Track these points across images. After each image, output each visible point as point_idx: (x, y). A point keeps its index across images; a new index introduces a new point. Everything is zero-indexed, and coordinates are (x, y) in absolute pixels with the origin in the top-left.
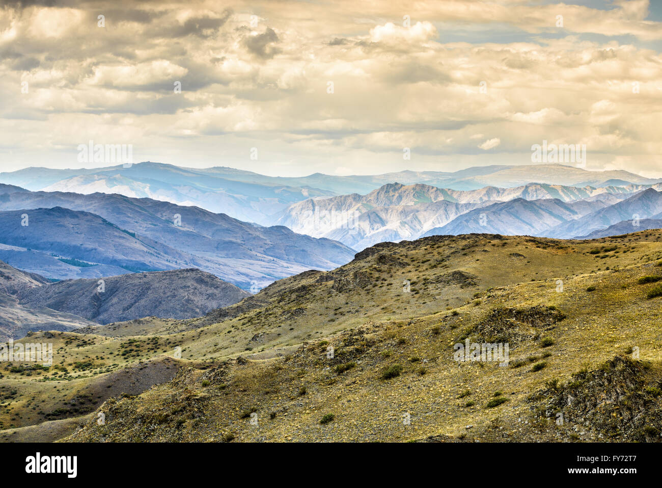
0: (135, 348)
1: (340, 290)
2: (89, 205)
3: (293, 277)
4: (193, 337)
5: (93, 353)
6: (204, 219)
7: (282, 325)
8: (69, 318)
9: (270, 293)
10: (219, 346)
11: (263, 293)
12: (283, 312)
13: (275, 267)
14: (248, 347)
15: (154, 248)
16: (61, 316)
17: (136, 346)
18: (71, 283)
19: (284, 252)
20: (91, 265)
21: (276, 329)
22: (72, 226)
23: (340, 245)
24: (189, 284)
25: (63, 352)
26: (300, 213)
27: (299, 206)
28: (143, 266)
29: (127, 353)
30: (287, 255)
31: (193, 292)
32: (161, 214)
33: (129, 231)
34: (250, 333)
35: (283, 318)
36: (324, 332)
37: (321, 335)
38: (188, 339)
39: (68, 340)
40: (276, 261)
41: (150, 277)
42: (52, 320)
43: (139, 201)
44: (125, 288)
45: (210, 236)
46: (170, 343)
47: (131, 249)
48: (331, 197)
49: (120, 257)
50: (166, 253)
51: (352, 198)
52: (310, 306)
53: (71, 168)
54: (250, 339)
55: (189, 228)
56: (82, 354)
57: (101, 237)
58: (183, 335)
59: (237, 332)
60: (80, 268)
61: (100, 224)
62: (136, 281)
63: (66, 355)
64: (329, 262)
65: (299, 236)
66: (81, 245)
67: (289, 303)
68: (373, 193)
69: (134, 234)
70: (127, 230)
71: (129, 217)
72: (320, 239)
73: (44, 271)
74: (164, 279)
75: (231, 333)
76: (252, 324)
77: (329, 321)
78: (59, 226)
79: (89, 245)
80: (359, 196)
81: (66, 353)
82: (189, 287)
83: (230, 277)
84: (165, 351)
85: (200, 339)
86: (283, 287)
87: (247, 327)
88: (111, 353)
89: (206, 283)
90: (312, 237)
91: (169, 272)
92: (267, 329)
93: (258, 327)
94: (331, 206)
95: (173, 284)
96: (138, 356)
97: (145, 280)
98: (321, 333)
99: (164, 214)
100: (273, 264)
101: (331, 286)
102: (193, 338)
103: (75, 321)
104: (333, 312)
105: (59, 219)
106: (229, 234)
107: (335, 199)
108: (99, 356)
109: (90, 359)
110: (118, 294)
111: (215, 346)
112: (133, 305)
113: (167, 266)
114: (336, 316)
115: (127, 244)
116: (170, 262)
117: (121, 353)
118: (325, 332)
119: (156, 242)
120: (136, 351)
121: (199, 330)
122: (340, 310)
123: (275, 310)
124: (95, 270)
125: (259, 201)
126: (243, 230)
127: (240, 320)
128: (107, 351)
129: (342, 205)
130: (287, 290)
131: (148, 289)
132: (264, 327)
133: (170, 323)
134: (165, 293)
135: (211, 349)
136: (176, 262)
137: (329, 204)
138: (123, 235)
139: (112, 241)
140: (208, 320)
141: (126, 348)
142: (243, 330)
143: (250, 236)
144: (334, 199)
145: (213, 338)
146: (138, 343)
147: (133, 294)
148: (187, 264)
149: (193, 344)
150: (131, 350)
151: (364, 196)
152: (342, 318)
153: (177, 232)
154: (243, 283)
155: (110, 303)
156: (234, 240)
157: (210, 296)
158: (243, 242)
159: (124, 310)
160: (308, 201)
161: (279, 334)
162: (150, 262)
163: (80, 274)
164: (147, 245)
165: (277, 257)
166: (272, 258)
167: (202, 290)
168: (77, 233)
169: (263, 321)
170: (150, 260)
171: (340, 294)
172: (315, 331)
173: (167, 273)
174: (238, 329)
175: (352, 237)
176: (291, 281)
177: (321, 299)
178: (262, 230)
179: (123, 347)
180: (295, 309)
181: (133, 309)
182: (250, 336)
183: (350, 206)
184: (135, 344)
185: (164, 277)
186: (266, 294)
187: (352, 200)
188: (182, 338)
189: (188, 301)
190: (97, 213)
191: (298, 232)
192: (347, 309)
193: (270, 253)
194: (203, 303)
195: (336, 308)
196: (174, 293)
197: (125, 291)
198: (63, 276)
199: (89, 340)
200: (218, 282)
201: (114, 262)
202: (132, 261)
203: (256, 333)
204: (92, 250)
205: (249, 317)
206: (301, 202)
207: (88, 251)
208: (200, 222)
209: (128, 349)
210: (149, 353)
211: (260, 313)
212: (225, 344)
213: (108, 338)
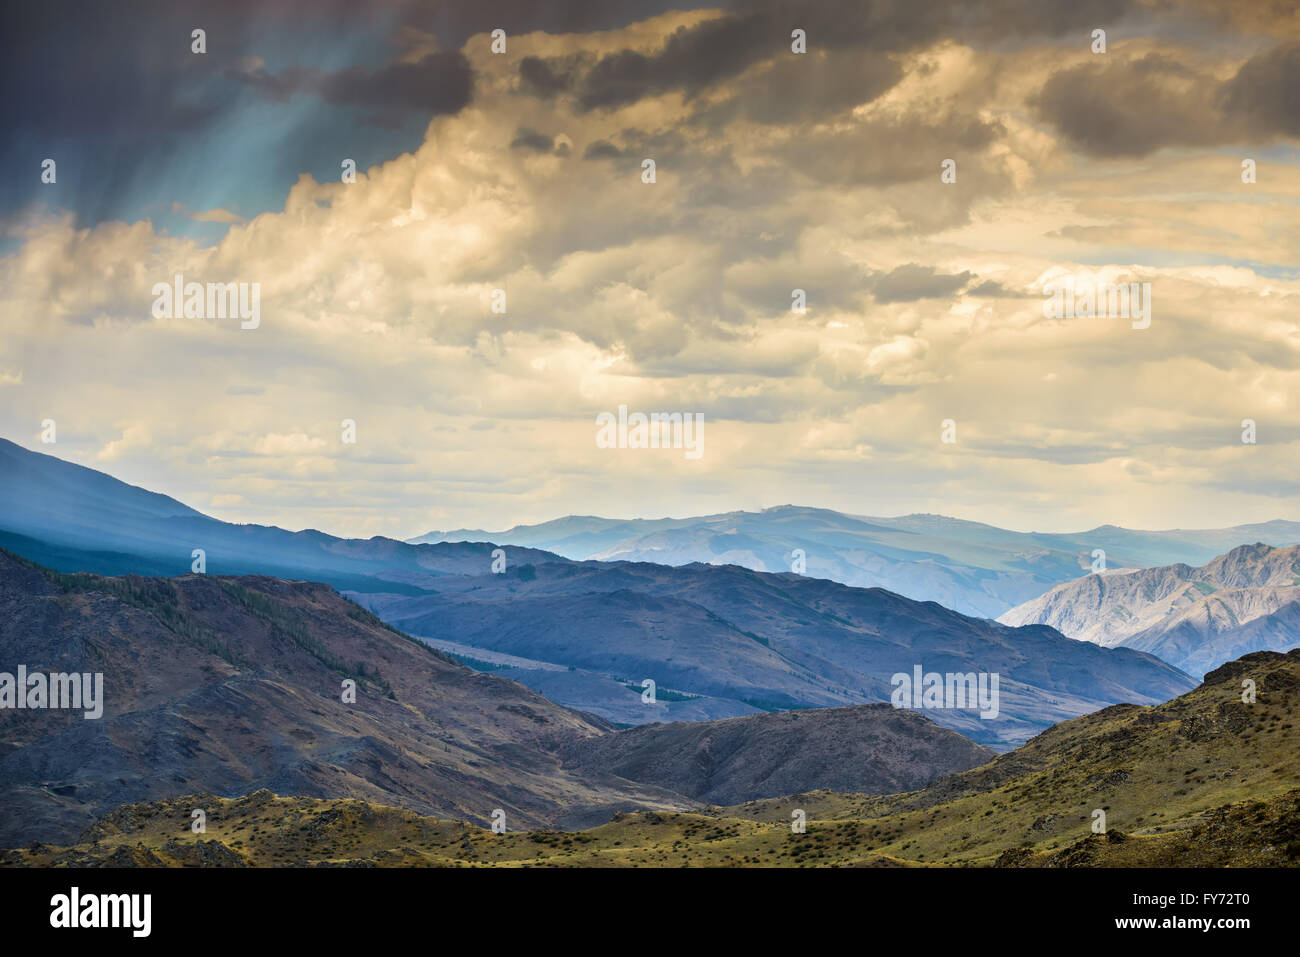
0: (814, 843)
1: (1194, 737)
2: (681, 586)
3: (1088, 717)
4: (922, 822)
5: (739, 850)
6: (896, 612)
7: (1088, 800)
8: (654, 795)
9: (1046, 745)
10: (972, 838)
11: (1033, 746)
12: (1089, 778)
13: (1030, 703)
14: (1028, 840)
15: (803, 666)
16: (640, 791)
17: (816, 838)
18: (656, 729)
19: (1048, 674)
20: (688, 699)
21: (1077, 808)
22: (651, 625)
23: (1155, 662)
24: (877, 732)
25: (684, 849)
26: (1077, 601)
27: (1074, 588)
28: (784, 701)
29: (801, 851)
30: (1053, 680)
31: (886, 748)
32: (816, 602)
33: (757, 634)
34: (1028, 814)
35: (1089, 788)
36: (1166, 813)
37: (1163, 819)
38: (912, 827)
39: (690, 828)
40: (1033, 691)
41: (804, 718)
42: (622, 797)
43: (776, 578)
44: (759, 740)
45: (908, 644)
46: (878, 833)
47: (761, 667)
48: (1136, 571)
49: (740, 682)
50: (826, 675)
51: (1175, 572)
52: (1138, 766)
53: (645, 518)
54: (1029, 826)
55: (868, 629)
56: (718, 852)
57: (707, 646)
58: (903, 819)
59: (1003, 815)
60: (668, 703)
61: (703, 620)
62: (779, 727)
63: (689, 854)
64: (1132, 692)
65: (1075, 643)
66: (669, 660)
67: (1098, 761)
68: (1214, 563)
69: (767, 639)
70: (752, 631)
71: (756, 608)
72: (1116, 649)
73: (601, 709)
74: (830, 724)
75: (992, 816)
76: (1030, 798)
77: (1176, 794)
78: (627, 624)
79: (684, 661)
80: (1189, 569)
81: (690, 850)
82: (877, 737)
83: (948, 720)
84: (870, 849)
85: (933, 827)
86: (1069, 736)
87: (1021, 804)
88: (771, 852)
89: (909, 731)
90: (1101, 645)
91: (840, 710)
92: (1059, 809)
93: (1042, 805)
94: (1134, 587)
95: (846, 732)
96: (822, 856)
97: (796, 724)
98: (1162, 816)
99: (821, 602)
100: (1026, 697)
101: (1177, 729)
102: (921, 825)
103: (667, 800)
104: (1183, 778)
105: (627, 612)
106: (944, 639)
107: (1142, 575)
108: (750, 857)
109: (733, 861)
110: (744, 750)
111: (964, 838)
112: (772, 771)
113: (828, 699)
114: (1189, 785)
115: (754, 659)
116: (833, 692)
117: (789, 851)
118: (1169, 813)
119: (808, 656)
120: (816, 848)
121: (932, 810)
122: (1195, 774)
123: (1072, 773)
124: (695, 707)
125: (997, 579)
126: (970, 632)
127: (1006, 792)
128: (764, 848)
129: (1155, 586)
130: (1077, 740)
131: (801, 741)
132: (1054, 804)
133: (858, 802)
134: (832, 749)
135: (957, 845)
136: (845, 692)
137: (1131, 585)
138: (748, 641)
139: (727, 652)
140: (930, 795)
141: (798, 841)
142: (1015, 811)
143: (984, 644)
144: (1139, 575)
145: (958, 824)
146: (819, 833)
147: (773, 750)
148: (864, 696)
149: (921, 835)
150: (809, 846)
151: (1199, 569)
152: (1200, 789)
153: (845, 636)
154: (972, 731)
155: (730, 769)
156: (952, 651)
157: (916, 755)
158: (970, 656)
159: (756, 780)
160: (1090, 578)
161: (1083, 818)
162: (797, 692)
163: (667, 714)
164: (792, 661)
165: (1034, 684)
166: (1025, 686)
167: (903, 743)
168: (661, 637)
169: (1051, 794)
170: (797, 688)
171: (1195, 745)
172: (1150, 812)
173: (835, 711)
174: (1005, 808)
175: (1175, 647)
176: (1084, 725)
177: (1158, 752)
178: (1005, 633)
179: (792, 840)
180: (1110, 771)
181: (772, 778)
182: (1029, 822)
183: (1171, 587)
184: (814, 834)
185: (831, 720)
186: (1038, 747)
187: (1175, 577)
188: (901, 824)
189: (876, 763)
190: (698, 601)
191: (1071, 637)
192: (1209, 772)
193: (1021, 677)
194: (904, 768)
195: (1188, 770)
196: (849, 749)
197: (758, 745)
198: (635, 717)
199: (728, 828)
200: (931, 728)
201: (729, 692)
202: (763, 690)
203: (1039, 815)
204: (689, 669)
205: (1024, 787)
206: (1077, 580)
207: (680, 672)
208: (888, 618)
209: (803, 844)
210: (840, 851)
211: (1044, 778)
212: (984, 834)
213: (761, 824)
